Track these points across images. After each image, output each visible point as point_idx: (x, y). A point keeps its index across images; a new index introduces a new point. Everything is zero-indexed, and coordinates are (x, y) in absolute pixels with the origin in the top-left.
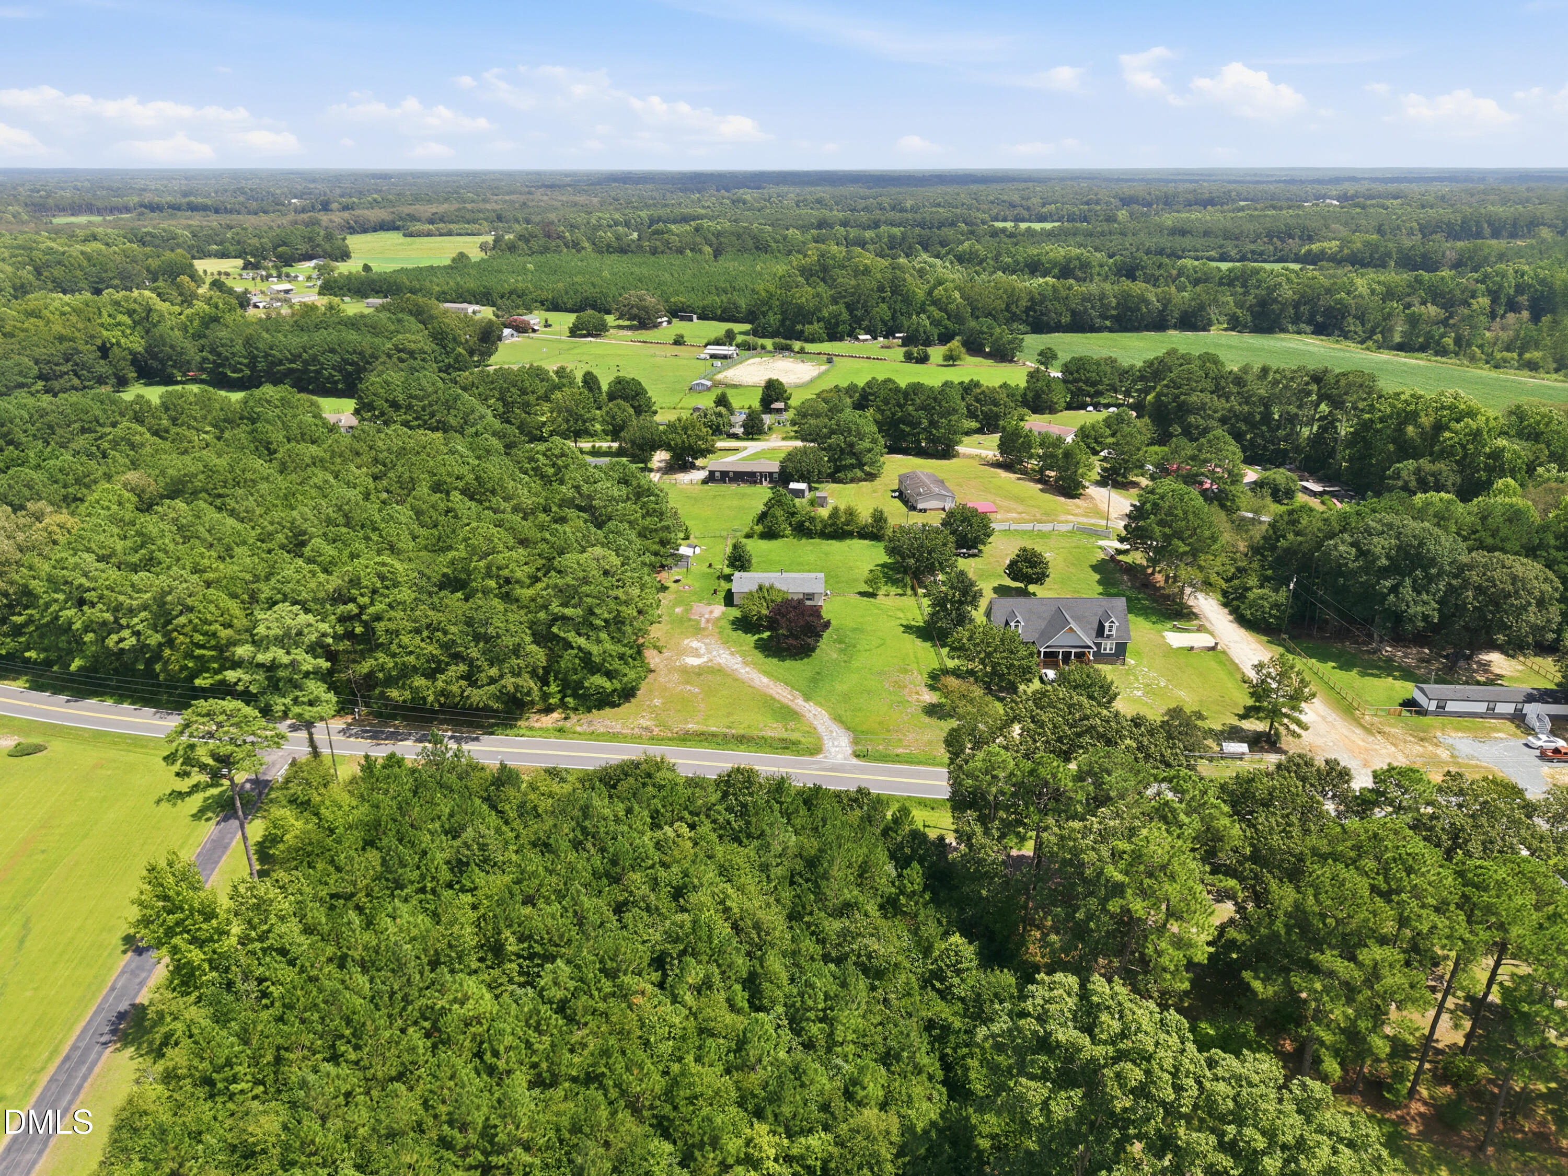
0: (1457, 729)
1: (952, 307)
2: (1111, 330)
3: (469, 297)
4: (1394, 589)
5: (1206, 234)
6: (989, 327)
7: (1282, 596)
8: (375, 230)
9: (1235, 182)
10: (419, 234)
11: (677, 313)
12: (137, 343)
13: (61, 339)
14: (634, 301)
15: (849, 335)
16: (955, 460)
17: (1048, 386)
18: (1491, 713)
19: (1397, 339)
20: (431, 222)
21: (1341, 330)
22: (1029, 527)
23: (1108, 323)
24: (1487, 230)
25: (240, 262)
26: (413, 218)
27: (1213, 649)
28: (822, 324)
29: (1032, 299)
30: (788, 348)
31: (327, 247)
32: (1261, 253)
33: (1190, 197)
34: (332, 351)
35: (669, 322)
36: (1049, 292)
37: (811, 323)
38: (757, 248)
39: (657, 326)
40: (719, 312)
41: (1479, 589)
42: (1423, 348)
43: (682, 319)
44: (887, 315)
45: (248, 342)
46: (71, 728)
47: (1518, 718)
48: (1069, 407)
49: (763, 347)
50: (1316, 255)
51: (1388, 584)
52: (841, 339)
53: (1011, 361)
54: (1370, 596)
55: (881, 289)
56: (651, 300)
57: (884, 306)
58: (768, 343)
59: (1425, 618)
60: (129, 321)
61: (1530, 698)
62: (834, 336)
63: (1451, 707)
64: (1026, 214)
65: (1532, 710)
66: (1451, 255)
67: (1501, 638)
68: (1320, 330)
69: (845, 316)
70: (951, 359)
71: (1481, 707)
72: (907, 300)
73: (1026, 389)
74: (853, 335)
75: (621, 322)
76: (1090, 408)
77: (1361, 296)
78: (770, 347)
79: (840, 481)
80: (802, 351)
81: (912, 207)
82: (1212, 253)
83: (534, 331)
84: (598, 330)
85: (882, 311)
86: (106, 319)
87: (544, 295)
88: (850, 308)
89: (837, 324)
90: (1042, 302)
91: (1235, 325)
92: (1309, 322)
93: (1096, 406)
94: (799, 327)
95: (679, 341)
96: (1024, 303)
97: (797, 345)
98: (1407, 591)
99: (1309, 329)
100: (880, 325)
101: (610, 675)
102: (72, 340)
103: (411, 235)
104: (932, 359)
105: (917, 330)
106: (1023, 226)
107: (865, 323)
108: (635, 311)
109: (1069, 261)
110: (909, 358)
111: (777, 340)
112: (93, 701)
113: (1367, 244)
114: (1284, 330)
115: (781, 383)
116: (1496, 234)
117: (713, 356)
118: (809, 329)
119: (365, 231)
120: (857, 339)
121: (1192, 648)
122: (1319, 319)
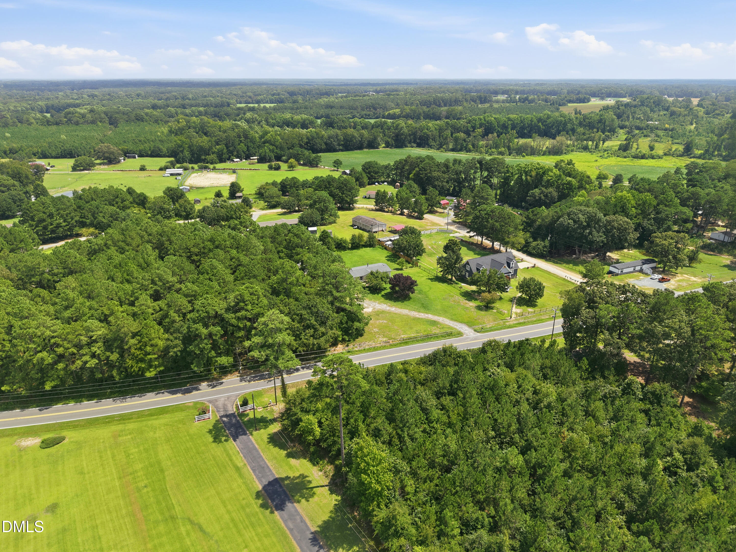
1: (277, 143)
2: (342, 151)
4: (590, 233)
5: (342, 107)
6: (301, 151)
7: (547, 243)
9: (334, 85)
11: (128, 154)
14: (105, 149)
15: (228, 160)
18: (635, 271)
19: (451, 147)
21: (428, 145)
23: (341, 147)
24: (442, 104)
27: (534, 267)
29: (308, 138)
30: (206, 168)
32: (369, 115)
33: (318, 91)
35: (124, 160)
36: (315, 135)
37: (209, 155)
38: (137, 119)
39: (119, 162)
40: (150, 153)
41: (619, 229)
42: (461, 150)
43: (130, 157)
44: (245, 149)
46: (68, 422)
47: (641, 271)
48: (369, 184)
49: (193, 168)
50: (392, 115)
51: (588, 231)
52: (225, 162)
53: (317, 166)
54: (583, 237)
55: (239, 137)
56: (114, 148)
57: (242, 145)
58: (196, 166)
59: (603, 241)
61: (644, 264)
62: (222, 161)
63: (625, 271)
64: (250, 100)
65: (645, 267)
66: (444, 113)
67: (626, 244)
68: (419, 145)
69: (225, 150)
70: (291, 167)
71: (632, 269)
72: (253, 141)
74: (230, 159)
75: (100, 161)
76: (377, 184)
77: (432, 131)
78: (196, 168)
79: (324, 225)
80: (214, 169)
81: (193, 98)
82: (349, 116)
83: (47, 170)
84: (88, 167)
85: (242, 147)
87: (35, 150)
88: (226, 146)
89: (222, 154)
90: (312, 140)
91: (388, 145)
92: (414, 142)
94: (204, 157)
95: (143, 169)
96: (305, 140)
97: (211, 166)
98: (595, 233)
99: (415, 145)
100: (242, 154)
104: (282, 168)
105: (265, 155)
106: (262, 105)
107: (235, 153)
108: (107, 155)
109: (304, 121)
110: (271, 168)
111: (199, 164)
112: (59, 406)
113: (411, 110)
114: (406, 146)
116: (445, 105)
117: (172, 175)
118: (209, 158)
120: (233, 161)
121: (528, 268)
122: (418, 141)
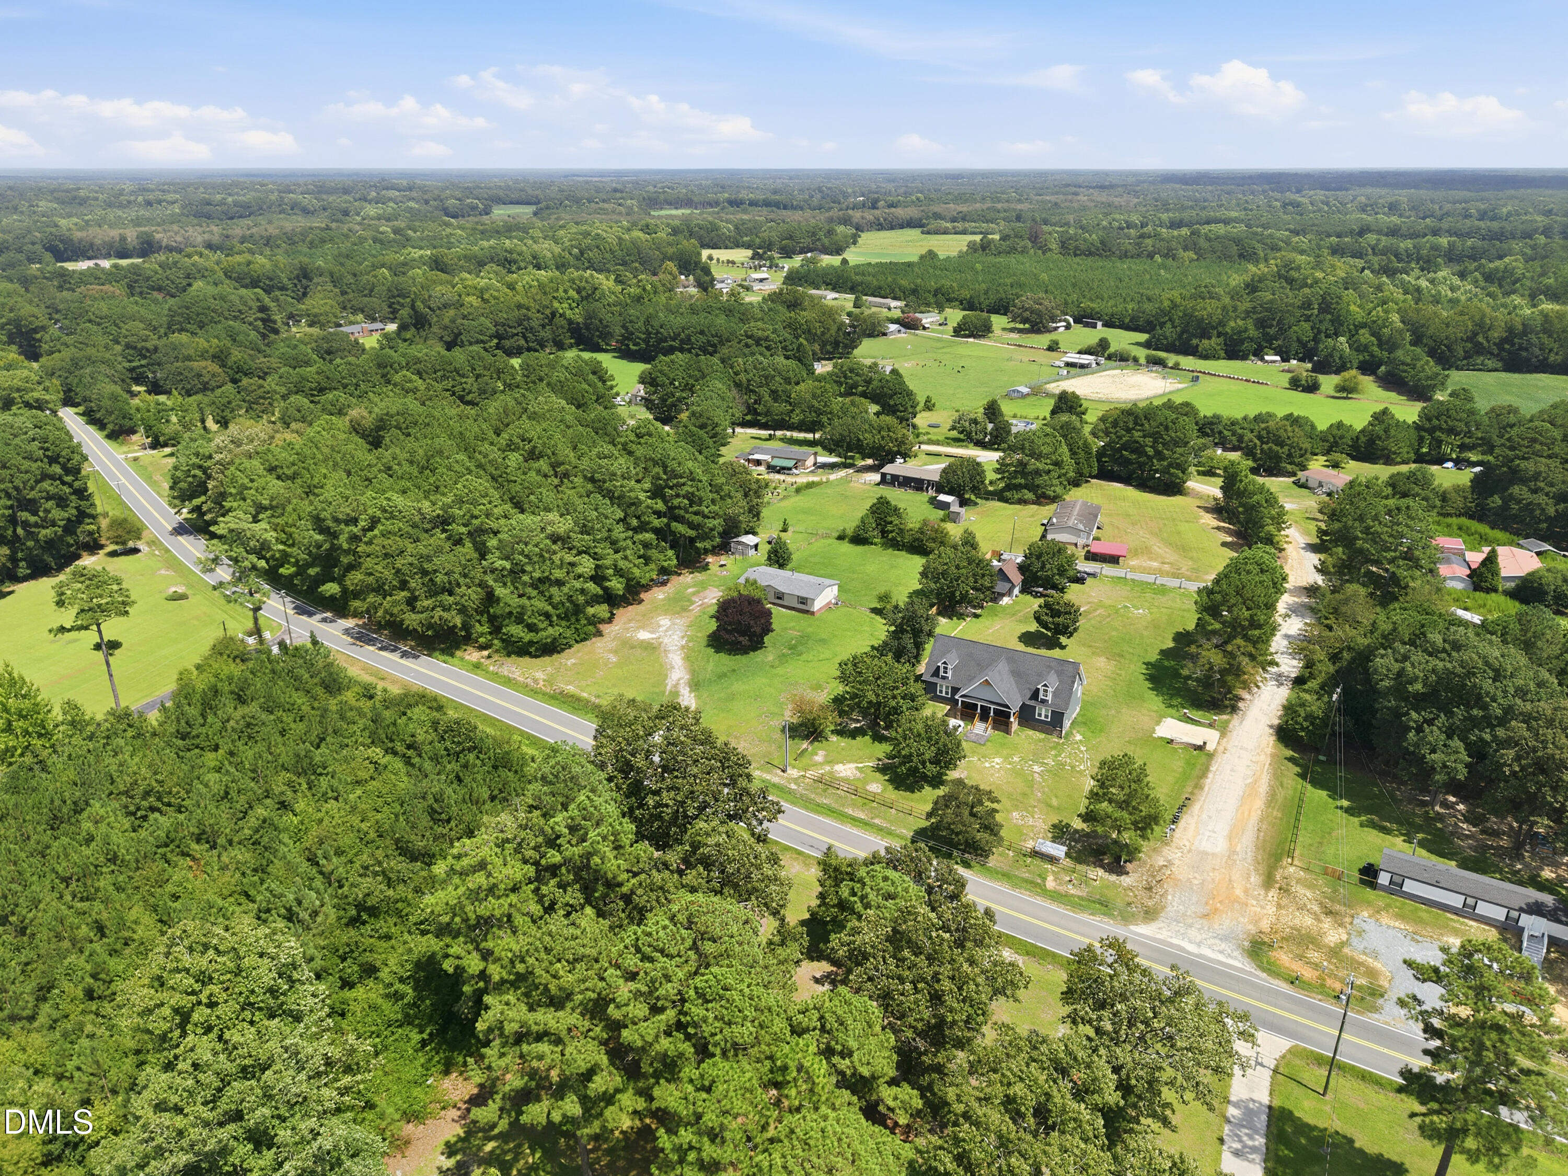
0: (1401, 917)
3: (899, 293)
8: (902, 227)
10: (937, 232)
11: (1087, 319)
12: (577, 315)
13: (519, 306)
14: (1028, 304)
15: (1255, 355)
16: (1177, 500)
17: (1386, 431)
18: (1464, 911)
20: (954, 220)
22: (1150, 579)
25: (749, 253)
26: (937, 216)
27: (1200, 748)
28: (1221, 339)
30: (1162, 362)
31: (826, 241)
34: (702, 332)
37: (1210, 337)
39: (1049, 330)
40: (1127, 320)
43: (1087, 325)
45: (647, 321)
47: (1512, 931)
48: (1420, 460)
52: (1244, 358)
56: (1048, 304)
57: (1306, 326)
60: (576, 296)
63: (1410, 887)
69: (1253, 332)
70: (1345, 391)
71: (1457, 901)
73: (1362, 431)
74: (1258, 355)
75: (1012, 325)
76: (1449, 465)
78: (1142, 361)
79: (1006, 501)
83: (924, 328)
84: (980, 331)
85: (1304, 330)
86: (561, 293)
88: (1261, 324)
89: (1241, 342)
93: (1458, 463)
94: (1195, 341)
95: (1054, 347)
100: (1295, 345)
101: (532, 628)
102: (528, 309)
103: (928, 233)
104: (1321, 389)
107: (1277, 343)
108: (1027, 314)
110: (1296, 384)
115: (1077, 397)
117: (1068, 365)
119: (892, 228)
120: (1262, 359)
121: (1171, 742)
